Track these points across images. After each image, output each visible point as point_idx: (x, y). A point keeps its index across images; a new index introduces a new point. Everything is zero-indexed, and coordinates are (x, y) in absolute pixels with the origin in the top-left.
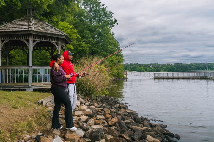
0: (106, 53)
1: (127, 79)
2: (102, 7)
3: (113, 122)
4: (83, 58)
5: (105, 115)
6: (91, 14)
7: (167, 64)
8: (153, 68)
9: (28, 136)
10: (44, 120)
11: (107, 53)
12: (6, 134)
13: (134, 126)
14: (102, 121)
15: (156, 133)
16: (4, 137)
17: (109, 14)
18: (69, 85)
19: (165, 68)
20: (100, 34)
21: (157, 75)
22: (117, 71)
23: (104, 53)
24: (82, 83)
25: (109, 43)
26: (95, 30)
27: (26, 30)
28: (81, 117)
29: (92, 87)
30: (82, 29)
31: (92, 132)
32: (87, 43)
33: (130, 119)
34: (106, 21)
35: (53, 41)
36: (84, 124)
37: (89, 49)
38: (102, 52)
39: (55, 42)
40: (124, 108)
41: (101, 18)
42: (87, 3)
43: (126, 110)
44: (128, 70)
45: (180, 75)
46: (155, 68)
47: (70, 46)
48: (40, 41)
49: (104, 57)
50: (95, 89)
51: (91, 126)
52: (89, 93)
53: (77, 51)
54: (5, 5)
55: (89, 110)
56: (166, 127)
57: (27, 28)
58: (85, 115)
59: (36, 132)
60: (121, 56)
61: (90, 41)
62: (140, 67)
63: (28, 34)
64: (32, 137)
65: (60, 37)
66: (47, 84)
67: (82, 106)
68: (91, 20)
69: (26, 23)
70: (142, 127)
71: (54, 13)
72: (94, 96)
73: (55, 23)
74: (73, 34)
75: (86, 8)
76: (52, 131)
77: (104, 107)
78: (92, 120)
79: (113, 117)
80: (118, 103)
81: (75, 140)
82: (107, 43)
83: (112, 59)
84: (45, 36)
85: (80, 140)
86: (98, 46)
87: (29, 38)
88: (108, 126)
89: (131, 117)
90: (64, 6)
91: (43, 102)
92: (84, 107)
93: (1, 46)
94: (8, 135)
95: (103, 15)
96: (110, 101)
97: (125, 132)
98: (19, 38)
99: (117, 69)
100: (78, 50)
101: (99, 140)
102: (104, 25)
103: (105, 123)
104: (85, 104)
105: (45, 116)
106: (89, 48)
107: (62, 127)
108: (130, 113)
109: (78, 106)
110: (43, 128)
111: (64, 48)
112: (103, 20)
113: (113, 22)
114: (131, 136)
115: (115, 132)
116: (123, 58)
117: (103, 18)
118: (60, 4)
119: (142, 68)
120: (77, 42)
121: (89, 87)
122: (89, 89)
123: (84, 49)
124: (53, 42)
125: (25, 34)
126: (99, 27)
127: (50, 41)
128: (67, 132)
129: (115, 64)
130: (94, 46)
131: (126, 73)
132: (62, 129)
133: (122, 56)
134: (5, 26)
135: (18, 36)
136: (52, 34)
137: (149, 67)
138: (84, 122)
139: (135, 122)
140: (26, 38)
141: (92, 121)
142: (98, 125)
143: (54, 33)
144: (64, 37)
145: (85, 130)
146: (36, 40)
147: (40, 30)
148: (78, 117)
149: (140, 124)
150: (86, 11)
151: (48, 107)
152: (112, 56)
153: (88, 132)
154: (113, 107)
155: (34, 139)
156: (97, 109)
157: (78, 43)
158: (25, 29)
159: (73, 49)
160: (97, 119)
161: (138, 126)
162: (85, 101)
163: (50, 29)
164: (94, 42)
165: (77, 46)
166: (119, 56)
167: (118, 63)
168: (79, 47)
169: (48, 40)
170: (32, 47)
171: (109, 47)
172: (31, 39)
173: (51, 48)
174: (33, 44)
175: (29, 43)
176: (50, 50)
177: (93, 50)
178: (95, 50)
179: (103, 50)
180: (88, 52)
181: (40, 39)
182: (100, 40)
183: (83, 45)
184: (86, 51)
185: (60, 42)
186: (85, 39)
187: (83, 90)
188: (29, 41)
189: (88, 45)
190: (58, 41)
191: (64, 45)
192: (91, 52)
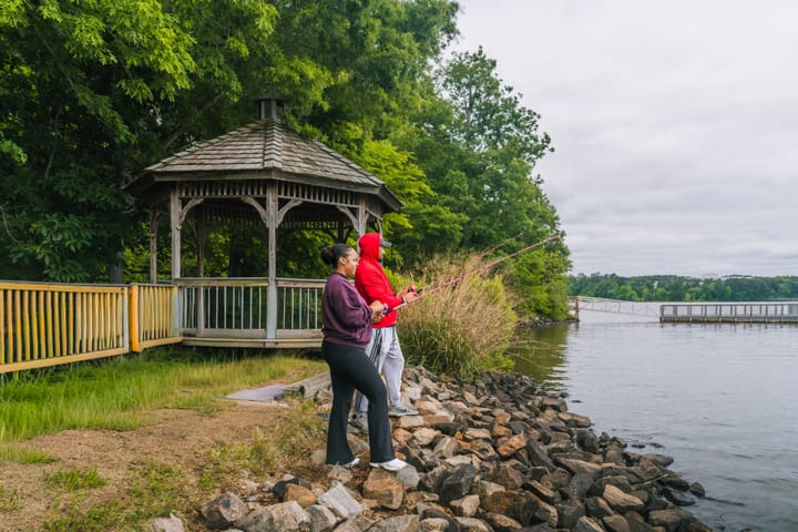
0: (513, 242)
1: (578, 321)
2: (506, 95)
3: (511, 446)
4: (437, 256)
5: (490, 428)
6: (472, 117)
7: (703, 278)
8: (661, 290)
9: (252, 485)
10: (305, 441)
11: (518, 239)
12: (188, 476)
13: (573, 460)
14: (481, 443)
15: (634, 479)
16: (181, 486)
17: (527, 119)
19: (697, 289)
20: (497, 182)
21: (669, 312)
22: (549, 298)
23: (508, 241)
25: (524, 211)
26: (482, 169)
27: (259, 166)
28: (416, 434)
29: (462, 345)
30: (440, 164)
31: (445, 474)
32: (456, 208)
33: (566, 438)
34: (518, 139)
35: (341, 202)
36: (425, 452)
37: (461, 228)
38: (503, 236)
39: (348, 205)
40: (554, 407)
41: (502, 130)
42: (459, 81)
43: (561, 415)
44: (585, 294)
45: (740, 311)
46: (667, 290)
48: (300, 202)
49: (509, 253)
50: (469, 350)
51: (443, 458)
52: (453, 363)
53: (426, 234)
54: (189, 87)
55: (444, 413)
56: (670, 461)
57: (260, 160)
58: (432, 427)
59: (278, 474)
60: (562, 250)
61: (467, 203)
62: (623, 287)
63: (262, 181)
64: (264, 487)
65: (362, 190)
67: (427, 399)
68: (470, 138)
69: (258, 146)
70: (598, 463)
71: (350, 115)
72: (467, 372)
73: (352, 144)
74: (410, 179)
75: (455, 98)
76: (326, 473)
77: (493, 405)
78: (448, 439)
79: (514, 434)
80: (539, 394)
81: (391, 495)
82: (520, 209)
83: (534, 261)
84: (315, 188)
85: (407, 498)
86: (492, 217)
87: (265, 193)
88: (496, 459)
89: (572, 435)
90: (377, 92)
91: (306, 388)
92: (432, 405)
93: (180, 218)
94: (193, 480)
95: (509, 121)
96: (515, 388)
97: (545, 476)
98: (234, 194)
99: (548, 291)
100: (429, 231)
101: (463, 497)
102: (510, 153)
103: (487, 450)
104: (435, 396)
105: (308, 428)
106: (463, 225)
107: (356, 461)
108: (572, 423)
109: (413, 402)
110: (300, 463)
111: (376, 225)
112: (509, 138)
113: (540, 143)
114: (562, 486)
115: (511, 476)
116: (569, 258)
117: (509, 129)
118: (367, 86)
119: (629, 288)
120: (426, 206)
121: (451, 346)
122: (451, 351)
123: (447, 227)
124: (343, 207)
125: (253, 180)
126: (495, 158)
127: (333, 203)
128: (371, 474)
129: (541, 276)
130: (479, 217)
131: (577, 305)
132: (356, 466)
133: (565, 252)
134: (192, 153)
135: (233, 185)
136: (338, 181)
137: (650, 287)
138: (423, 447)
139: (580, 450)
140: (256, 193)
141: (447, 444)
142: (465, 457)
143: (346, 178)
144: (376, 192)
145: (424, 469)
146: (288, 201)
147: (300, 167)
148: (407, 433)
149: (594, 456)
150: (455, 107)
151: (320, 404)
152: (532, 250)
153: (433, 475)
154: (522, 406)
155: (268, 492)
156: (470, 410)
157: (430, 210)
158: (253, 164)
159: (411, 227)
160: (465, 439)
161: (587, 459)
162: (440, 386)
163: (332, 166)
164: (477, 207)
165: (426, 218)
166: (554, 251)
167: (551, 273)
168: (432, 221)
169: (325, 200)
170: (276, 222)
171: (524, 222)
172: (273, 197)
173: (337, 223)
174: (279, 210)
175: (266, 210)
176: (335, 228)
177: (474, 233)
178: (482, 232)
179: (505, 233)
180: (459, 237)
181: (300, 195)
182: (498, 199)
183: (444, 214)
184: (453, 234)
185: (364, 206)
186: (451, 196)
187: (433, 353)
188: (267, 203)
189: (461, 214)
190: (359, 204)
191: (378, 216)
192: (470, 236)
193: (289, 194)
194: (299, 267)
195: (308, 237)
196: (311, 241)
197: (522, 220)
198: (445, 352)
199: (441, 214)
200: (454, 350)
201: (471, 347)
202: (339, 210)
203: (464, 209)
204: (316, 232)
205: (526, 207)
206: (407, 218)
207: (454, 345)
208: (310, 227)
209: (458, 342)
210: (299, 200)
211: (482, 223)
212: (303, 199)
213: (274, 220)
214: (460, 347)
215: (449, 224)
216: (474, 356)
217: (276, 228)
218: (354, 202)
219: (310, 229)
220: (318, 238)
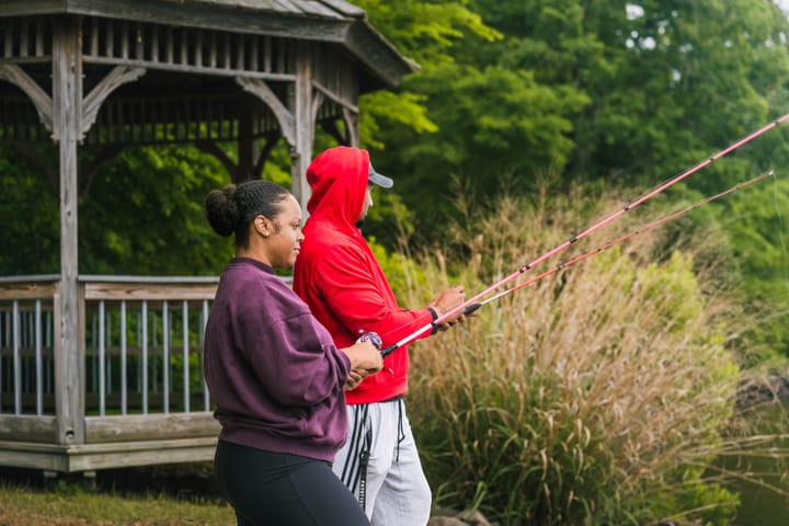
4: (507, 205)
24: (497, 419)
25: (743, 70)
29: (589, 450)
32: (552, 73)
35: (247, 67)
37: (567, 126)
38: (685, 144)
39: (267, 74)
47: (403, 110)
48: (140, 72)
49: (706, 192)
50: (607, 464)
52: (562, 500)
61: (583, 58)
63: (40, 19)
65: (303, 33)
66: (203, 425)
82: (732, 67)
84: (178, 31)
86: (652, 94)
87: (48, 51)
100: (479, 138)
106: (570, 115)
111: (340, 125)
120: (470, 69)
121: (557, 453)
122: (558, 467)
123: (527, 124)
124: (253, 80)
127: (227, 71)
130: (615, 95)
140: (24, 53)
143: (259, 3)
144: (340, 36)
146: (108, 69)
157: (479, 78)
159: (432, 128)
164: (610, 68)
165: (469, 103)
168: (487, 111)
169: (206, 63)
170: (77, 126)
171: (744, 101)
172: (68, 62)
173: (236, 124)
174: (85, 95)
175: (50, 94)
176: (231, 139)
177: (603, 137)
178: (626, 134)
179: (688, 134)
180: (561, 150)
181: (140, 52)
182: (667, 41)
183: (518, 90)
184: (544, 143)
185: (308, 75)
186: (537, 40)
187: (505, 474)
188: (53, 76)
189: (565, 88)
190: (294, 72)
191: (345, 101)
192: (592, 147)
193: (110, 51)
194: (136, 247)
195: (160, 164)
196: (168, 175)
197: (737, 97)
198: (541, 471)
199: (510, 91)
200: (566, 462)
201: (612, 455)
202: (241, 87)
203: (575, 74)
204: (180, 151)
205: (748, 60)
206: (420, 103)
207: (566, 449)
208: (165, 136)
209: (576, 440)
210: (136, 67)
211: (624, 110)
212: (146, 64)
213: (72, 123)
214: (581, 455)
215: (535, 115)
216: (621, 480)
217: (78, 142)
218: (281, 65)
219: (165, 142)
220: (185, 166)
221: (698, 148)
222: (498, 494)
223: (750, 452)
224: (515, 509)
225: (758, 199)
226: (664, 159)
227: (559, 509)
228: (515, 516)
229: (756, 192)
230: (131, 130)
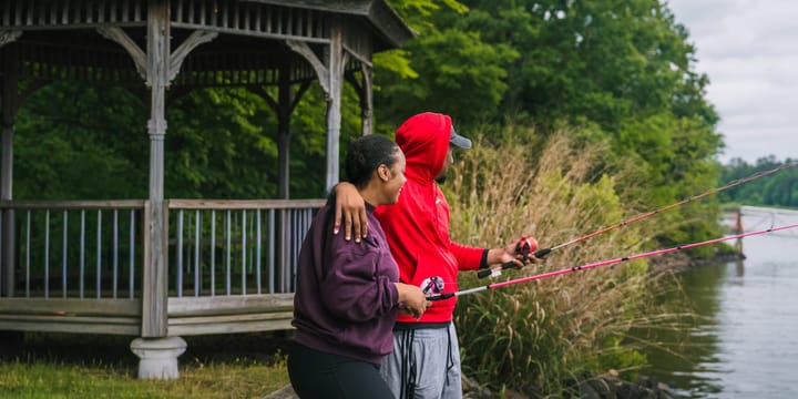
0: (608, 100)
1: (743, 257)
11: (617, 95)
18: (418, 334)
22: (683, 211)
23: (597, 97)
25: (629, 36)
29: (543, 325)
32: (490, 34)
35: (294, 33)
37: (503, 73)
38: (587, 89)
39: (309, 38)
48: (214, 35)
49: (601, 122)
50: (556, 334)
52: (522, 362)
53: (434, 87)
60: (703, 113)
61: (515, 24)
65: (335, 9)
66: (255, 304)
72: (552, 380)
82: (620, 34)
83: (653, 137)
84: (243, 4)
86: (562, 50)
87: (144, 17)
98: (83, 20)
99: (680, 196)
100: (440, 81)
106: (504, 65)
111: (359, 75)
120: (434, 31)
121: (519, 327)
122: (520, 337)
123: (475, 71)
124: (299, 43)
127: (279, 35)
129: (665, 166)
130: (537, 51)
131: (739, 223)
133: (710, 117)
135: (80, 3)
140: (125, 19)
144: (365, 11)
146: (192, 31)
157: (441, 38)
159: (414, 75)
164: (534, 31)
165: (432, 55)
166: (690, 116)
167: (683, 159)
168: (445, 61)
169: (263, 29)
170: (165, 76)
171: (629, 58)
172: (160, 27)
173: (277, 72)
174: (172, 51)
175: (145, 51)
176: (273, 84)
177: (527, 82)
178: (544, 79)
179: (590, 81)
180: (499, 91)
181: (214, 21)
182: (573, 13)
183: (469, 47)
184: (487, 86)
185: (339, 39)
186: (482, 10)
187: (479, 342)
188: (148, 37)
189: (501, 46)
190: (329, 37)
191: (363, 59)
192: (520, 89)
193: (191, 19)
195: (218, 101)
197: (624, 54)
198: (507, 341)
199: (462, 47)
200: (526, 334)
201: (560, 328)
202: (289, 48)
203: (508, 35)
204: (233, 91)
205: (632, 28)
206: (406, 57)
207: (526, 323)
208: (224, 81)
209: (533, 318)
210: (210, 31)
211: (544, 62)
212: (218, 29)
213: (162, 73)
214: (538, 329)
215: (480, 65)
216: (568, 346)
217: (166, 88)
218: (320, 32)
219: (224, 85)
220: (236, 102)
221: (596, 91)
222: (473, 356)
223: (657, 326)
224: (486, 368)
225: (638, 129)
226: (571, 98)
227: (518, 368)
228: (486, 374)
229: (637, 124)
230: (198, 76)
